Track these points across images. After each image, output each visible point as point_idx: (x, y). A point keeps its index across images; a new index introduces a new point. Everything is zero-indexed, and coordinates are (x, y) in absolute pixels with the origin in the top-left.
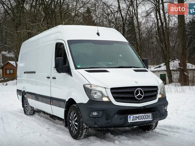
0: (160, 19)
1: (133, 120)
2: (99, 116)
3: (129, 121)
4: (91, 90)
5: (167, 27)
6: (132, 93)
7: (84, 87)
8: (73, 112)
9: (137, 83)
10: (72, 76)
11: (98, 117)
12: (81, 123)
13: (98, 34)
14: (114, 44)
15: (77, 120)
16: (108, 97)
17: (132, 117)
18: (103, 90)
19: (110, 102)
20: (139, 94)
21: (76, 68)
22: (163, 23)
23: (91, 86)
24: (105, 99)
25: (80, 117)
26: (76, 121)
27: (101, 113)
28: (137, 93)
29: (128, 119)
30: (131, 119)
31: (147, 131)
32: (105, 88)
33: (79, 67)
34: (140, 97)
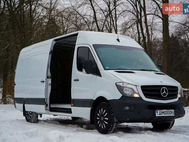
0: (142, 32)
1: (159, 115)
2: (132, 110)
3: (157, 115)
4: (123, 87)
5: (150, 42)
6: (159, 91)
7: (116, 84)
8: (102, 109)
9: (162, 82)
10: (101, 77)
11: (130, 111)
12: (112, 117)
13: (118, 40)
14: (133, 50)
15: (107, 115)
16: (138, 94)
17: (159, 111)
18: (134, 88)
19: (140, 98)
20: (165, 92)
21: (105, 69)
22: (146, 37)
23: (123, 84)
24: (136, 96)
25: (111, 112)
26: (106, 117)
27: (133, 107)
28: (163, 91)
29: (156, 113)
30: (158, 113)
31: (165, 129)
32: (136, 86)
33: (107, 68)
34: (165, 94)
